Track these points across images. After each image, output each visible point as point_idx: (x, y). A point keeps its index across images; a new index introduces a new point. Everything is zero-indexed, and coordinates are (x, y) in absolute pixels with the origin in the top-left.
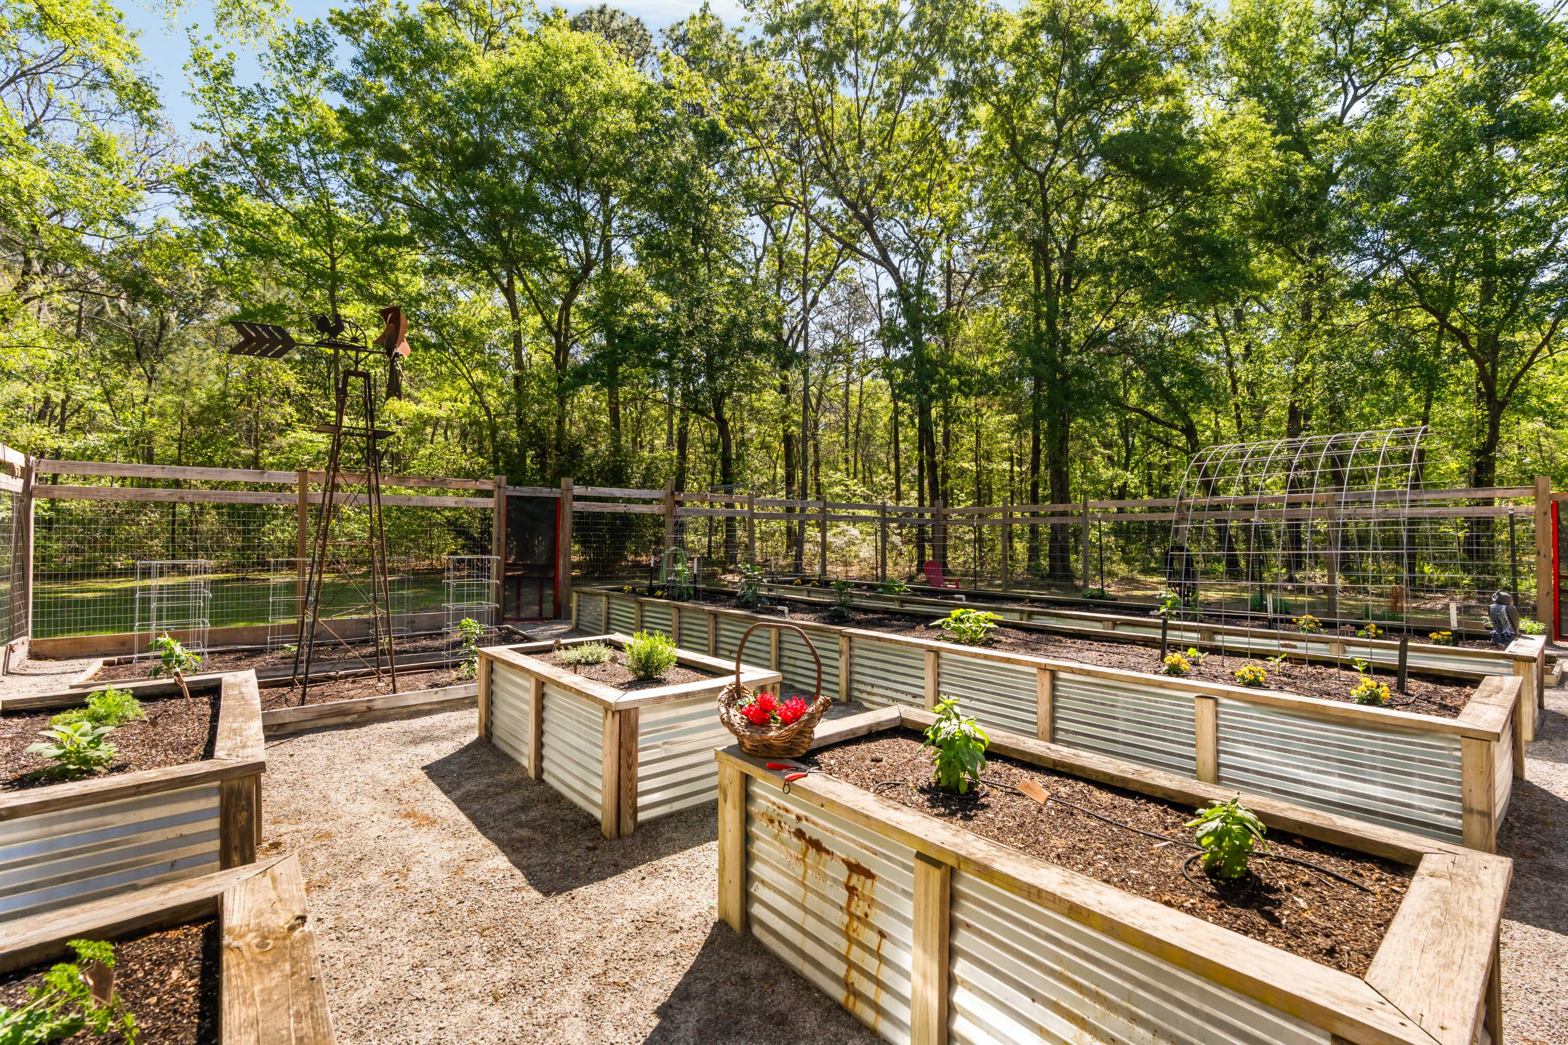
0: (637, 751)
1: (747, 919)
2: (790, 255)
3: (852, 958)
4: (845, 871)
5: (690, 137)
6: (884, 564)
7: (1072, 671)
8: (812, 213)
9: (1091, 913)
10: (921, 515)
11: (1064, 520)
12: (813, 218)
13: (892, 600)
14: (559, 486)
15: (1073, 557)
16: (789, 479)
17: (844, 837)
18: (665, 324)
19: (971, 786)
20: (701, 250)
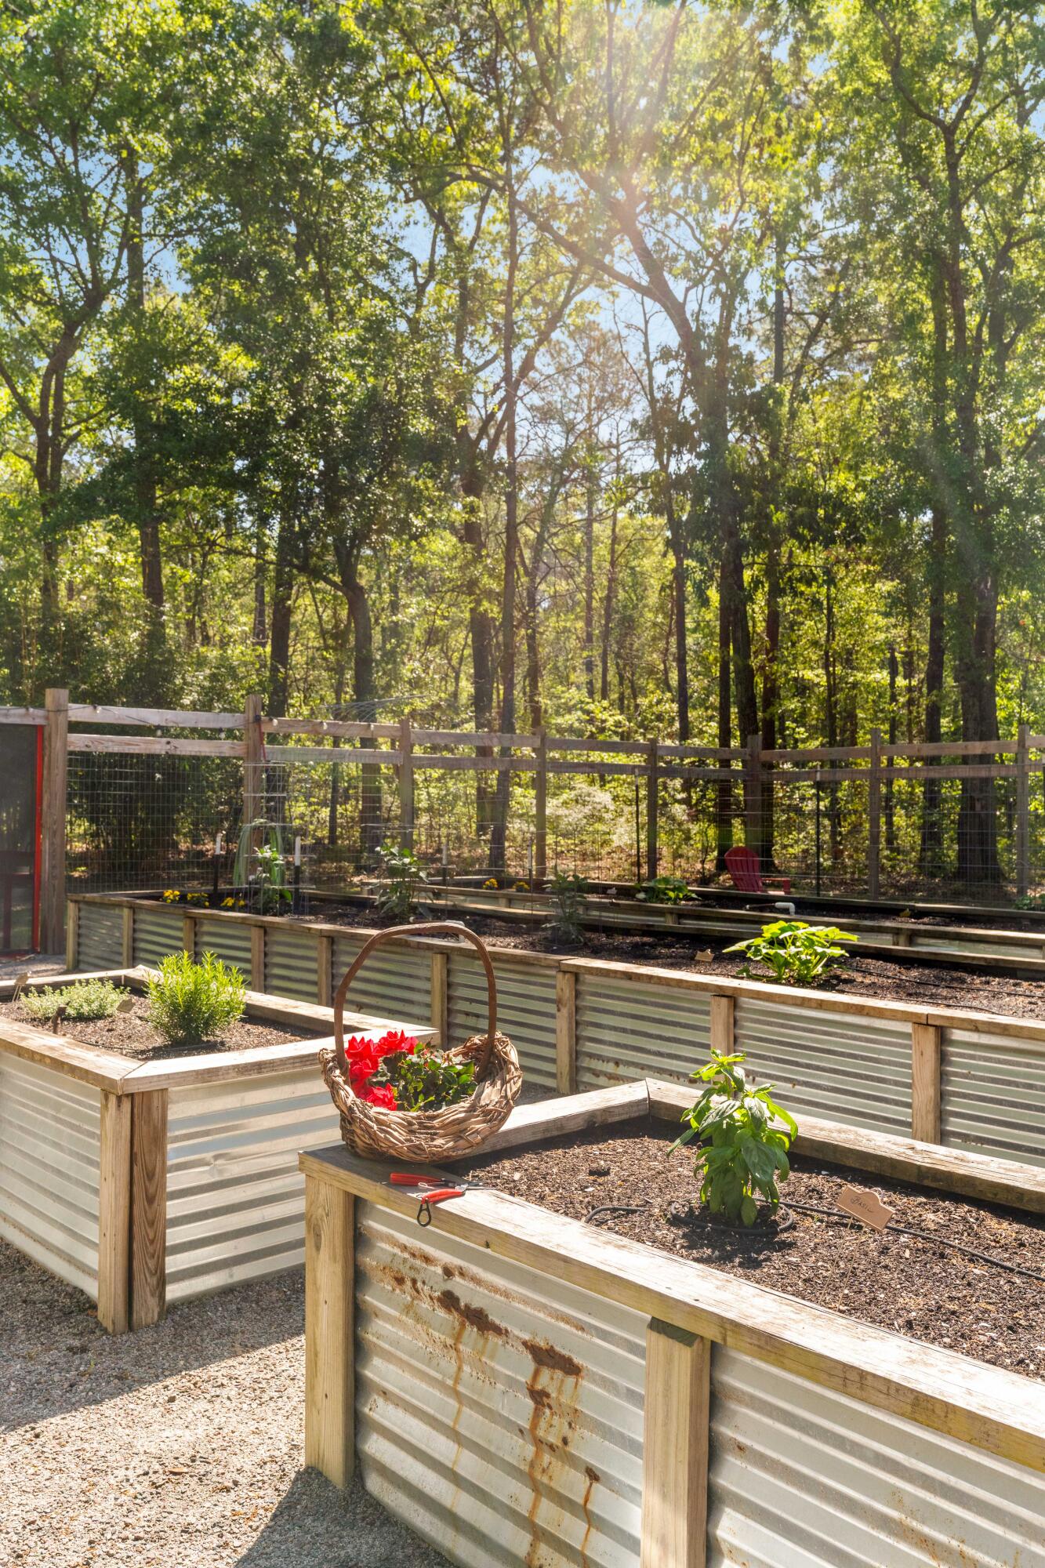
0: (165, 1170)
1: (356, 1462)
2: (479, 275)
3: (539, 1521)
4: (528, 1362)
5: (288, 51)
6: (653, 857)
7: (975, 1027)
8: (521, 197)
9: (950, 1409)
10: (725, 763)
11: (982, 772)
12: (524, 207)
13: (661, 913)
14: (42, 706)
15: (1002, 843)
16: (480, 701)
17: (526, 1301)
18: (241, 402)
19: (766, 1212)
20: (313, 267)
